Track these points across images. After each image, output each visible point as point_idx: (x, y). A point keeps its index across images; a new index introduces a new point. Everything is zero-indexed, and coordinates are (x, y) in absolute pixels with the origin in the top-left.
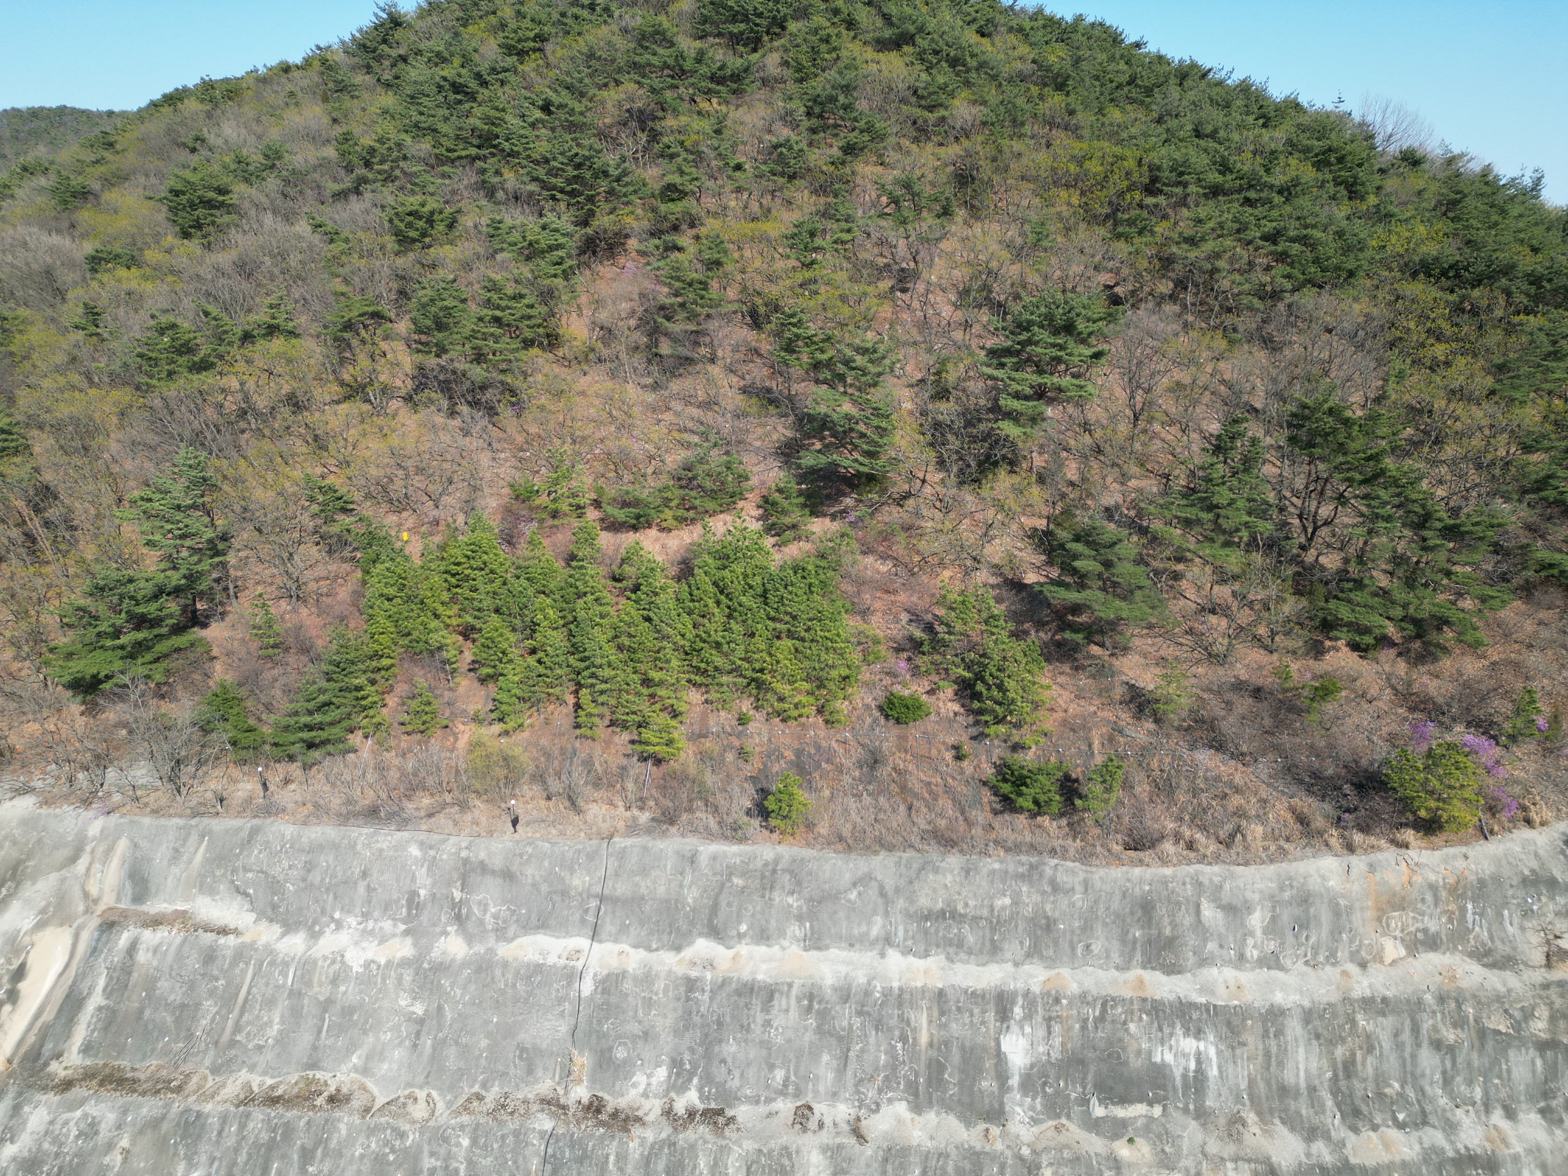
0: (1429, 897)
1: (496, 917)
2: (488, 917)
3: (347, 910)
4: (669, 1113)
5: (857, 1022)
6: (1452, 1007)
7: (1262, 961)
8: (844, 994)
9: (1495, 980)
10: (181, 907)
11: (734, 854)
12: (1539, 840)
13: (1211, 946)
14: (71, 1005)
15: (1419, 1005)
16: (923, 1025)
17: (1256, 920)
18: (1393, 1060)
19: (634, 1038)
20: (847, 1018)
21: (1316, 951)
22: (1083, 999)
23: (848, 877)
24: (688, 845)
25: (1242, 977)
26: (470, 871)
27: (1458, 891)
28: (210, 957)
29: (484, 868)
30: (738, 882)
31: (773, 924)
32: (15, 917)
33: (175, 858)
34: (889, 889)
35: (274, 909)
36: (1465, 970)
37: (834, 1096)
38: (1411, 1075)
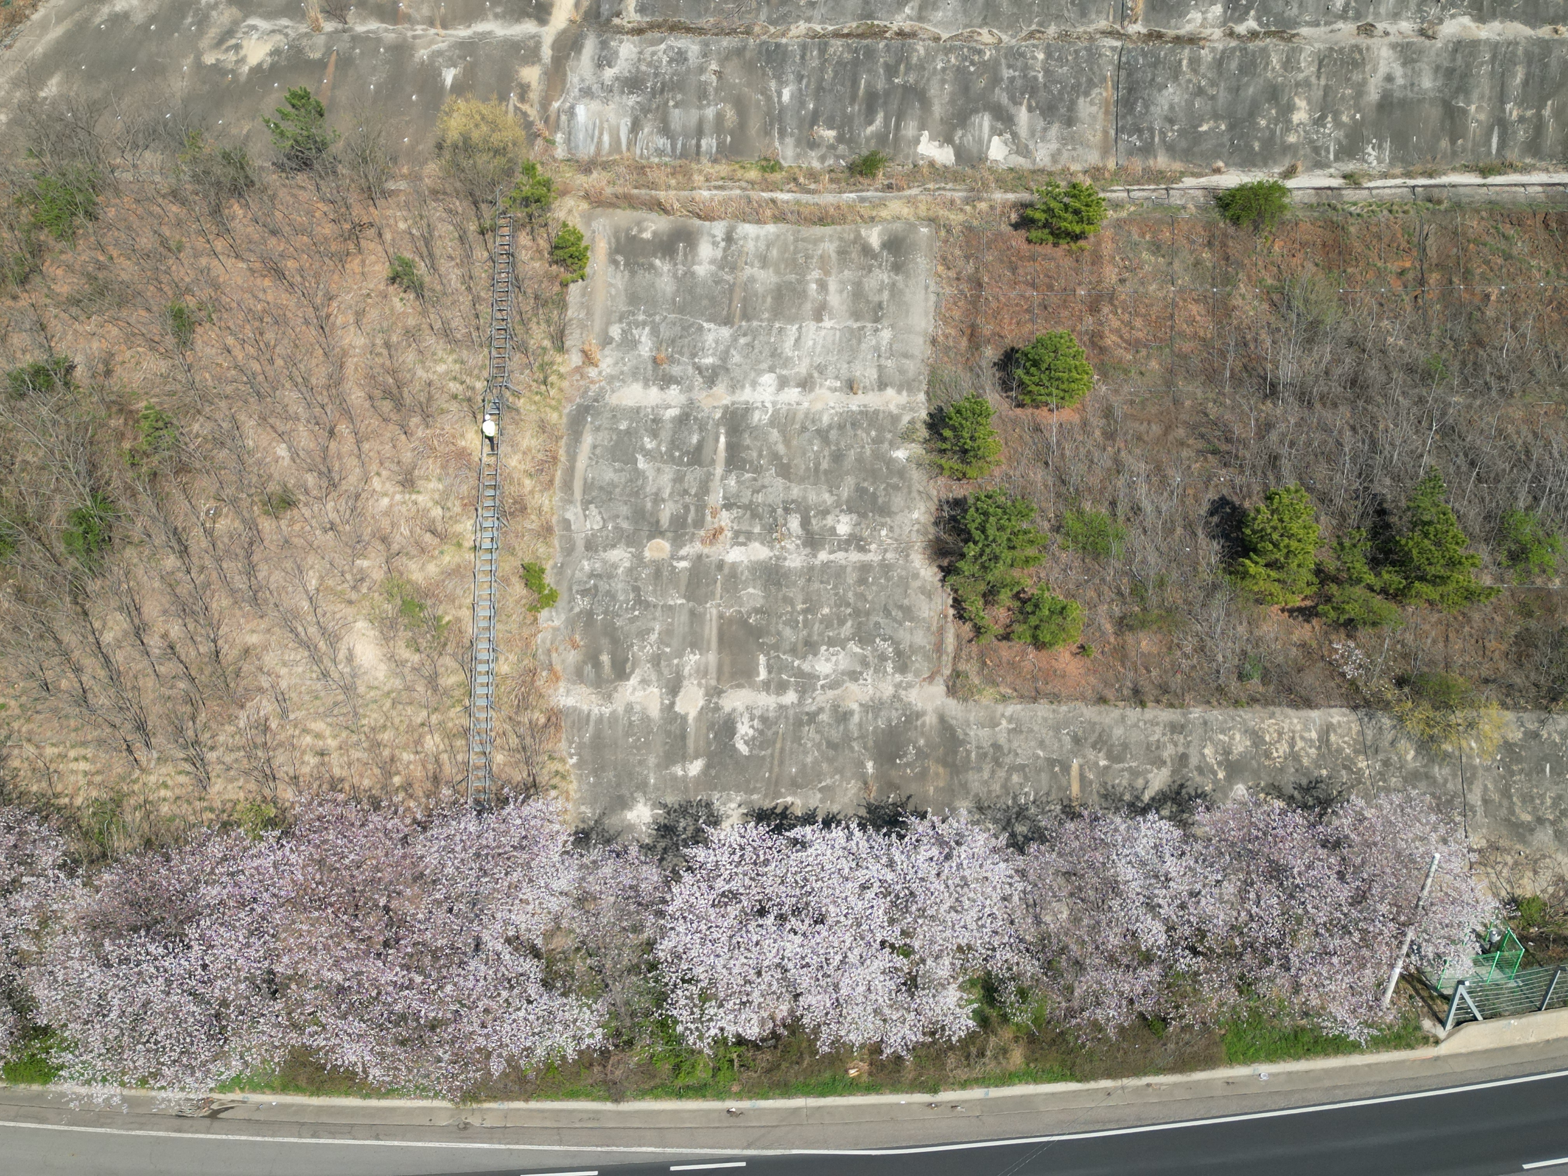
4: (1231, 34)
37: (1395, 16)
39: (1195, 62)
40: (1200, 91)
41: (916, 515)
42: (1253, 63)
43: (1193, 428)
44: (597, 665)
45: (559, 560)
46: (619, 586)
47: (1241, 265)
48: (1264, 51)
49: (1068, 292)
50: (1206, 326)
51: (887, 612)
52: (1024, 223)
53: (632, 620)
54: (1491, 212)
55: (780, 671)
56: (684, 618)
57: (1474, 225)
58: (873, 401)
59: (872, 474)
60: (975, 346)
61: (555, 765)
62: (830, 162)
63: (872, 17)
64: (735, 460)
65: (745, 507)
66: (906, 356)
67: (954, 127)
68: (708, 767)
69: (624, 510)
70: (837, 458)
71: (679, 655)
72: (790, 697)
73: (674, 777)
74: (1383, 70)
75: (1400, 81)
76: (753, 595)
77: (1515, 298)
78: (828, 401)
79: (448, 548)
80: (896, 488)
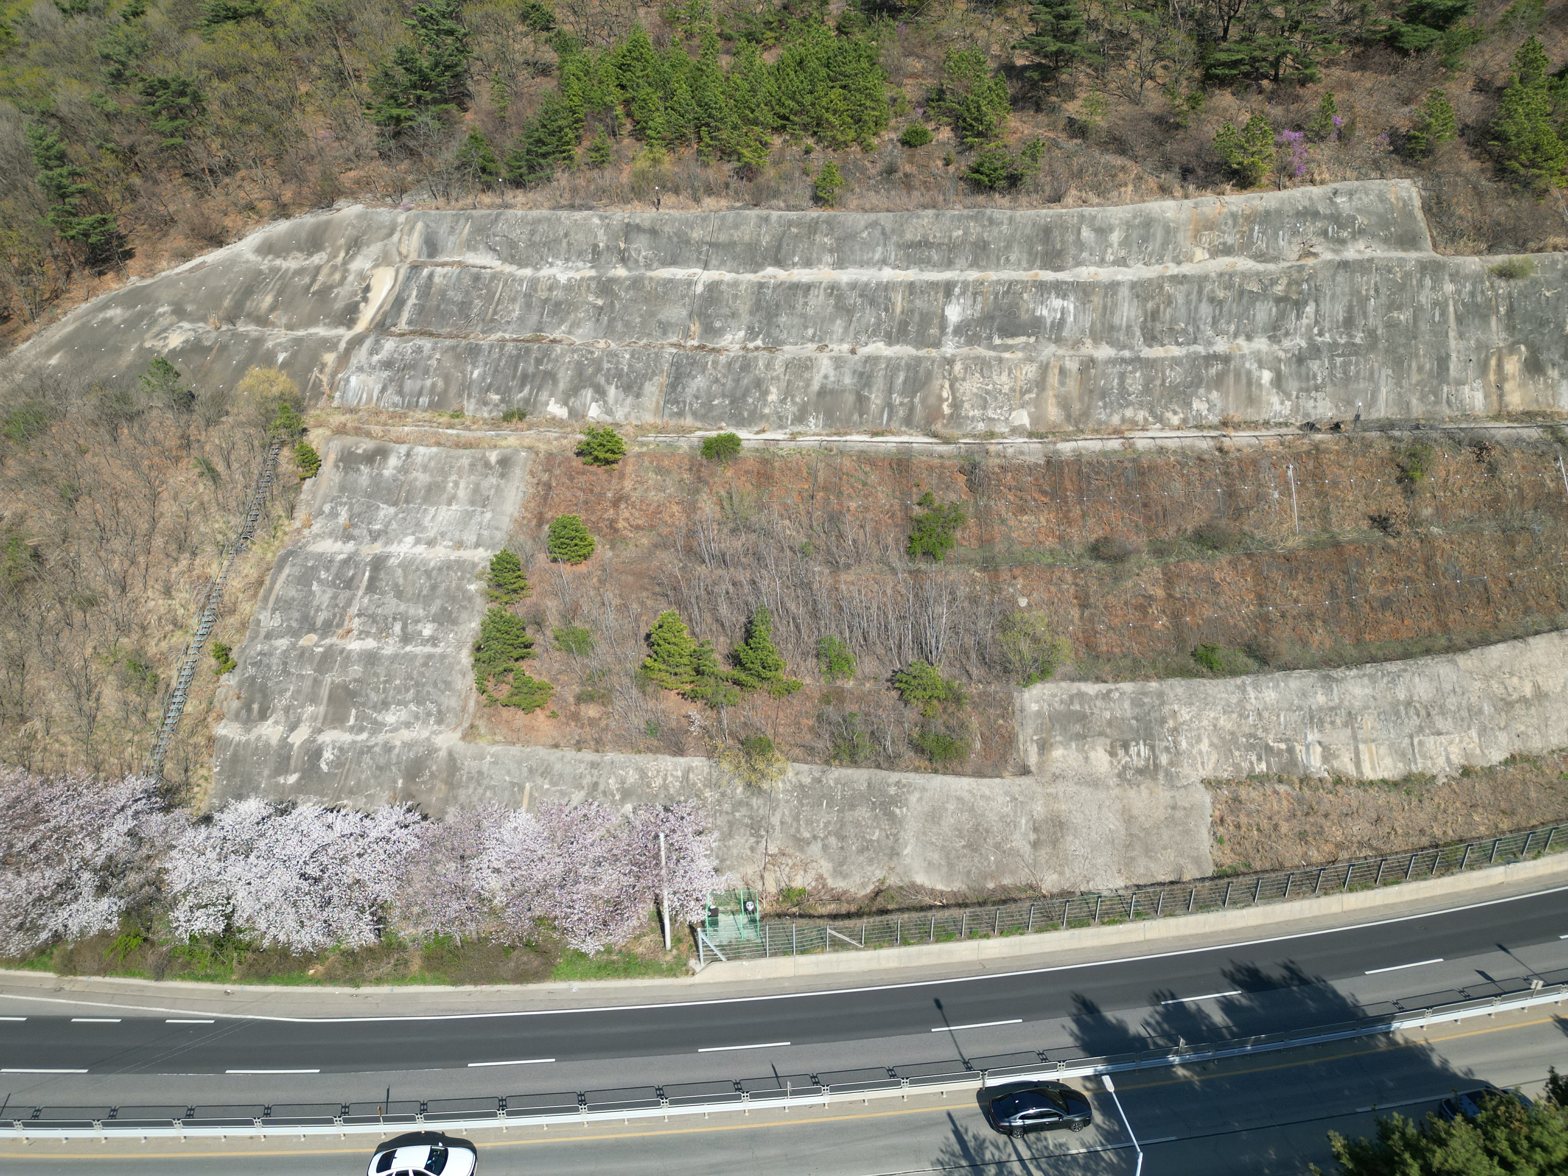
0: (1230, 222)
1: (645, 258)
2: (641, 259)
3: (556, 256)
4: (745, 348)
5: (859, 301)
6: (1227, 279)
7: (1115, 263)
8: (853, 286)
9: (1261, 267)
10: (457, 259)
11: (793, 215)
12: (1316, 191)
13: (1085, 255)
14: (399, 303)
15: (1206, 278)
16: (899, 301)
17: (1115, 237)
18: (1183, 310)
19: (726, 317)
20: (853, 298)
21: (1151, 256)
22: (998, 282)
23: (863, 223)
24: (765, 212)
25: (1100, 270)
26: (630, 230)
27: (1251, 218)
28: (477, 278)
29: (638, 228)
30: (794, 230)
31: (815, 255)
32: (360, 263)
33: (452, 231)
34: (888, 230)
35: (513, 257)
36: (1243, 263)
37: (842, 340)
38: (1193, 319)
39: (715, 363)
40: (717, 381)
41: (473, 625)
42: (749, 365)
43: (652, 579)
44: (249, 710)
45: (244, 644)
46: (275, 661)
47: (707, 483)
48: (756, 358)
49: (602, 495)
50: (681, 520)
51: (436, 685)
52: (582, 452)
53: (278, 683)
54: (859, 458)
55: (363, 720)
56: (309, 682)
57: (847, 464)
58: (466, 554)
59: (453, 599)
60: (540, 524)
61: (204, 772)
62: (494, 414)
63: (541, 330)
64: (371, 588)
65: (370, 616)
66: (497, 529)
67: (569, 396)
68: (301, 778)
69: (296, 615)
70: (434, 588)
71: (302, 707)
72: (364, 736)
73: (277, 784)
74: (823, 372)
75: (832, 379)
76: (356, 670)
77: (867, 509)
78: (441, 553)
79: (178, 633)
80: (465, 608)
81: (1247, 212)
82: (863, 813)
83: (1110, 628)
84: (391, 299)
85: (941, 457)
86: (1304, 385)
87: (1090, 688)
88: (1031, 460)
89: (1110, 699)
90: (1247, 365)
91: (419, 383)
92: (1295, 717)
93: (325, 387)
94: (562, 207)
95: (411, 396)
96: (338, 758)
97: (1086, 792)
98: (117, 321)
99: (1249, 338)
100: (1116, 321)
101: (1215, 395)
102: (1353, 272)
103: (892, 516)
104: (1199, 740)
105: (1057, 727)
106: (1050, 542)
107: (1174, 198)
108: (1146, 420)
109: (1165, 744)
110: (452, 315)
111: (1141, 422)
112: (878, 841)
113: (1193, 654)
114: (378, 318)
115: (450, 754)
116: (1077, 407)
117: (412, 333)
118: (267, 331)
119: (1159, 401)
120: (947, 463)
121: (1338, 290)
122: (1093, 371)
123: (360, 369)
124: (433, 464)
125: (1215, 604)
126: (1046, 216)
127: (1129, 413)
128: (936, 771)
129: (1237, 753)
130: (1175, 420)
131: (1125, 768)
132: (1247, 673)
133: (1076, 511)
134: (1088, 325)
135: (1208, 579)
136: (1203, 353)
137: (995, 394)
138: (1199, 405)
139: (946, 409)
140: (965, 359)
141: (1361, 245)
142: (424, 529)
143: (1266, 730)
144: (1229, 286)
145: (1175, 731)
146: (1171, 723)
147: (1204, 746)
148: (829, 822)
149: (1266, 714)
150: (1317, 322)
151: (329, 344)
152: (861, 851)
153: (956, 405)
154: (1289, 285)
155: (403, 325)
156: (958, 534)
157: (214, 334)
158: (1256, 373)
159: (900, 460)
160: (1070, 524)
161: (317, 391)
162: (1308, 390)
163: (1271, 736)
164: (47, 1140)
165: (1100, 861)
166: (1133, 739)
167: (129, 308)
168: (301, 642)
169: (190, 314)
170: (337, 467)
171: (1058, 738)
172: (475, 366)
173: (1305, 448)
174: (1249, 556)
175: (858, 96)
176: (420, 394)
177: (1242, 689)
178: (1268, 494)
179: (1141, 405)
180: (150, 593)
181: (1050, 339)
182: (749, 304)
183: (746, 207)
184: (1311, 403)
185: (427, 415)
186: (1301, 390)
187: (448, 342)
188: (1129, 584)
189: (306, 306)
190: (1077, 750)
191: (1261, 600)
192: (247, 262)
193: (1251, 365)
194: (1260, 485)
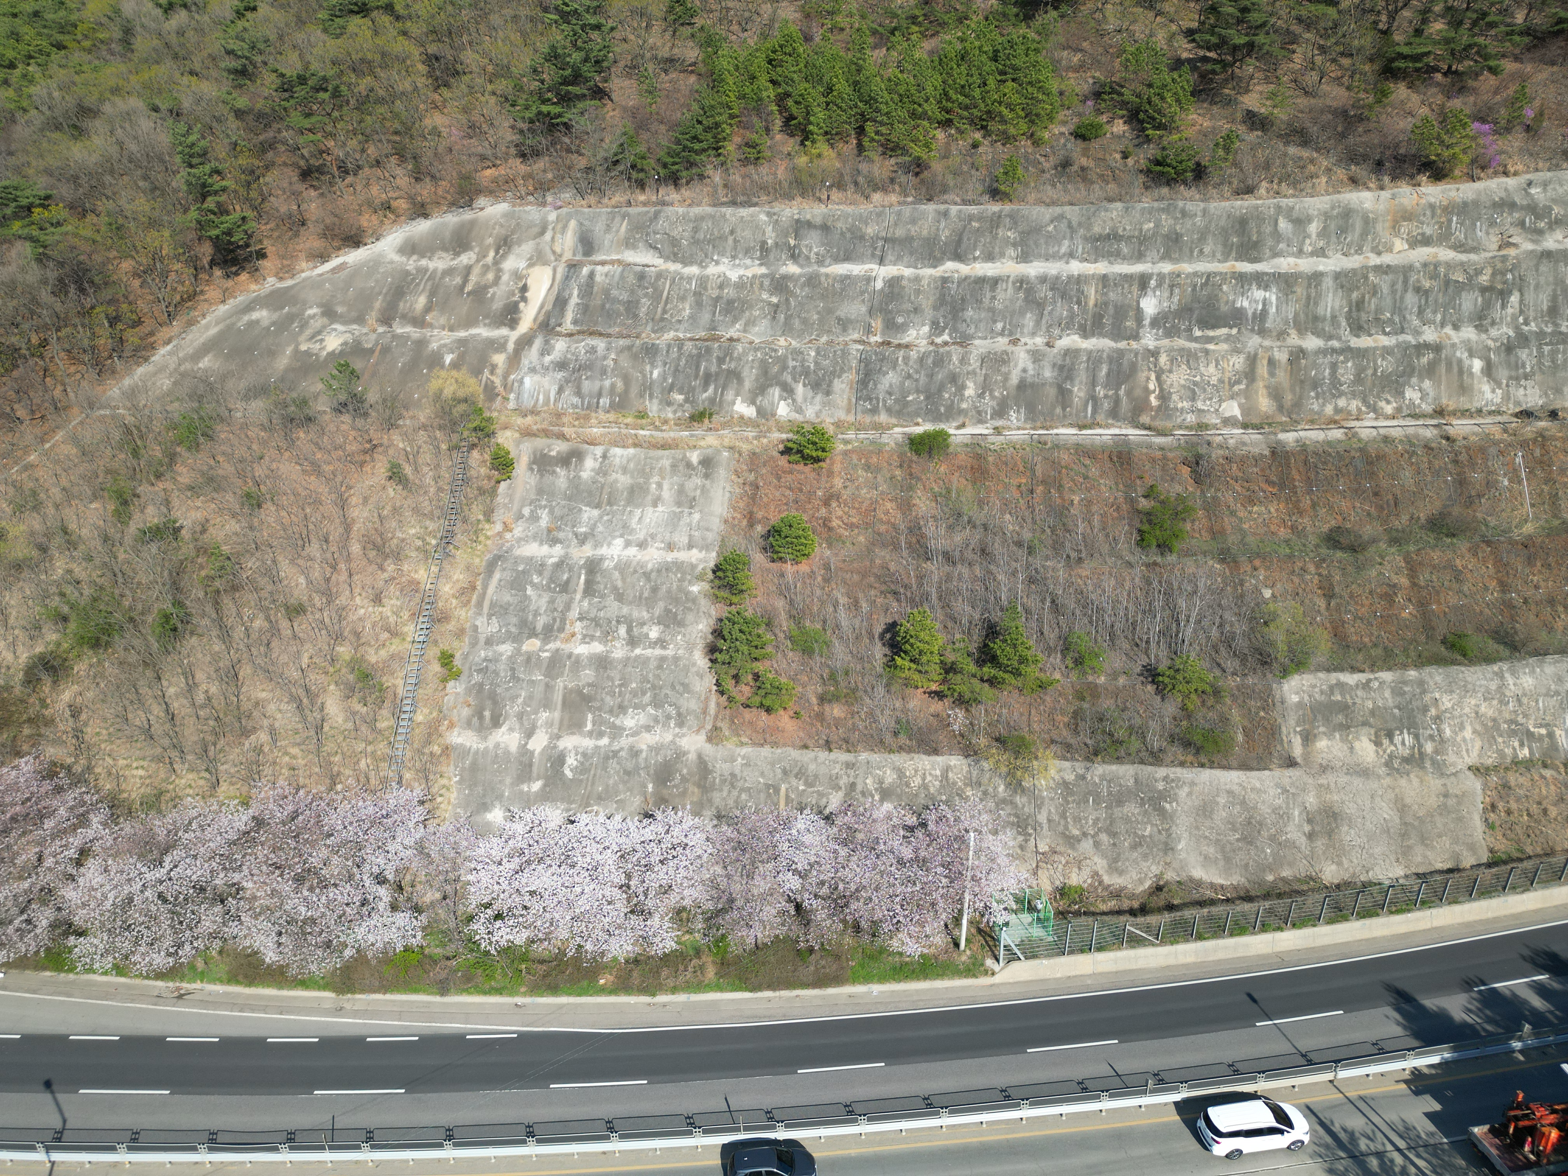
0: (1428, 213)
1: (817, 253)
2: (813, 255)
3: (722, 254)
4: (933, 343)
5: (1050, 294)
6: (1431, 268)
7: (1313, 254)
8: (1043, 279)
9: (1463, 257)
10: (615, 257)
11: (973, 209)
12: (1511, 182)
13: (1281, 246)
14: (560, 302)
15: (1410, 268)
16: (1092, 294)
17: (1313, 228)
18: (1389, 301)
19: (908, 312)
20: (1044, 292)
21: (1349, 246)
22: (1195, 274)
23: (1048, 217)
24: (942, 207)
25: (1299, 261)
26: (800, 227)
27: (1449, 209)
28: (641, 277)
29: (809, 225)
30: (975, 224)
31: (997, 249)
32: (512, 263)
33: (608, 228)
34: (1074, 223)
35: (675, 254)
36: (1446, 254)
37: (1033, 334)
38: (1398, 309)
39: (907, 359)
40: (909, 376)
41: (700, 627)
42: (942, 360)
43: (878, 577)
44: (481, 717)
45: (466, 650)
46: (502, 667)
47: (919, 479)
48: (950, 353)
49: (811, 494)
50: (897, 517)
51: (673, 687)
52: (787, 451)
53: (507, 689)
54: (1075, 451)
55: (601, 724)
56: (541, 688)
57: (1065, 457)
58: (682, 556)
59: (676, 601)
60: (751, 525)
61: (444, 781)
62: (679, 414)
63: (714, 329)
64: (589, 590)
65: (592, 620)
66: (707, 529)
67: (757, 395)
68: (545, 786)
69: (514, 620)
70: (655, 590)
71: (536, 713)
72: (605, 741)
73: (521, 792)
74: (1021, 365)
75: (1031, 372)
76: (588, 674)
77: (1090, 503)
78: (654, 555)
79: (396, 641)
80: (690, 609)
81: (1445, 203)
82: (1131, 809)
83: (1356, 618)
84: (552, 298)
85: (1162, 449)
86: (1513, 373)
87: (1350, 679)
88: (1256, 451)
89: (1370, 688)
90: (1458, 354)
91: (597, 384)
92: (1553, 702)
93: (500, 389)
94: (723, 204)
95: (591, 397)
96: (582, 763)
97: (1358, 782)
98: (265, 323)
99: (1456, 327)
100: (1320, 311)
101: (1427, 384)
102: (1557, 262)
103: (1118, 509)
104: (1462, 727)
105: (1319, 717)
106: (1283, 533)
107: (1368, 189)
108: (1359, 410)
109: (1429, 732)
110: (619, 314)
111: (1355, 412)
112: (1151, 836)
113: (1444, 642)
114: (541, 318)
115: (700, 756)
116: (1289, 398)
117: (579, 332)
118: (427, 332)
119: (1371, 390)
120: (1170, 455)
121: (1542, 280)
122: (1303, 362)
123: (533, 370)
124: (632, 465)
125: (1460, 591)
126: (1241, 207)
127: (1342, 403)
128: (1202, 766)
129: (1500, 740)
130: (1389, 409)
131: (1390, 756)
132: (1501, 660)
133: (1306, 502)
134: (1291, 316)
135: (1450, 566)
136: (1414, 342)
137: (1202, 385)
138: (1411, 394)
139: (1154, 401)
140: (1170, 351)
141: (1559, 235)
142: (632, 531)
143: (1525, 716)
144: (1434, 276)
145: (1438, 719)
146: (1433, 712)
147: (1468, 733)
148: (1098, 819)
149: (1525, 700)
150: (1521, 312)
151: (499, 345)
152: (1134, 847)
153: (1164, 397)
154: (1493, 275)
155: (568, 325)
156: (1188, 526)
157: (373, 337)
158: (1467, 362)
159: (1120, 453)
160: (1301, 513)
161: (490, 392)
162: (1517, 379)
163: (1531, 722)
164: (393, 1161)
165: (1377, 850)
166: (1397, 728)
167: (275, 310)
168: (525, 648)
169: (341, 316)
170: (532, 470)
171: (1322, 729)
172: (653, 366)
173: (1530, 436)
174: (1488, 543)
175: (1030, 90)
176: (600, 395)
177: (1500, 675)
178: (1497, 481)
179: (1354, 395)
180: (358, 600)
181: (1252, 330)
182: (932, 298)
183: (918, 201)
184: (1521, 391)
185: (611, 416)
186: (1511, 378)
187: (622, 342)
188: (1373, 573)
189: (464, 307)
190: (1342, 740)
191: (1504, 587)
192: (392, 262)
193: (1460, 354)
194: (1490, 473)
